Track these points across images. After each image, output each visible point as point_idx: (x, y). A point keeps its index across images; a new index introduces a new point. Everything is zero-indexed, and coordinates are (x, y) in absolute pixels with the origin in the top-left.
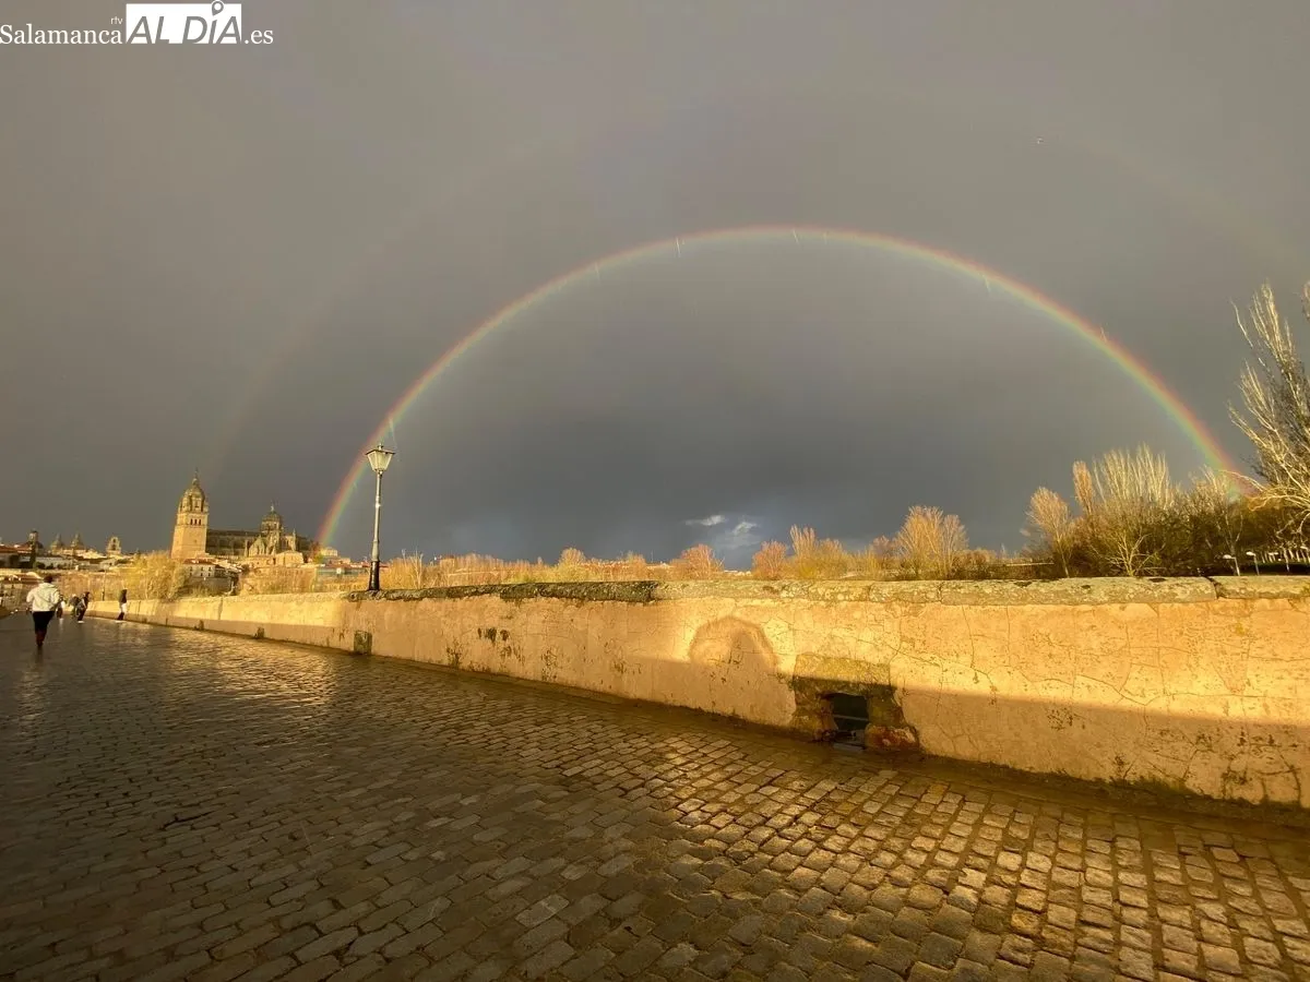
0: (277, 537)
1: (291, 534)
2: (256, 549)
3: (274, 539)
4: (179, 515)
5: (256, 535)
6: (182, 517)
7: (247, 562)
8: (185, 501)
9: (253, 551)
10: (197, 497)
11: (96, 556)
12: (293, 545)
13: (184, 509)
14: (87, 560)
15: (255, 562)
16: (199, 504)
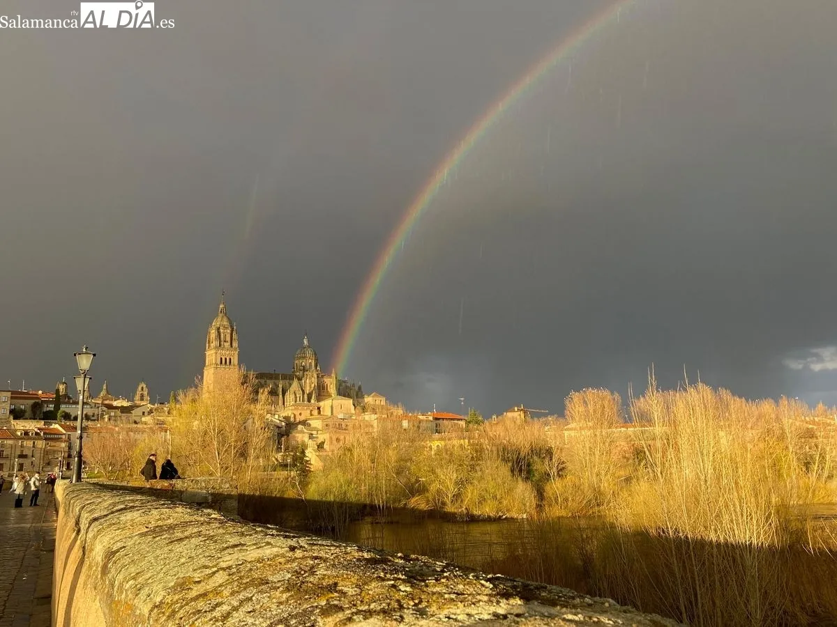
0: (315, 380)
1: (330, 376)
2: (292, 397)
3: (310, 382)
4: (207, 353)
5: (289, 377)
6: (211, 355)
7: (288, 412)
8: (213, 333)
9: (290, 397)
10: (225, 328)
11: (126, 404)
12: (332, 389)
13: (213, 345)
14: (116, 408)
15: (297, 413)
16: (228, 339)
